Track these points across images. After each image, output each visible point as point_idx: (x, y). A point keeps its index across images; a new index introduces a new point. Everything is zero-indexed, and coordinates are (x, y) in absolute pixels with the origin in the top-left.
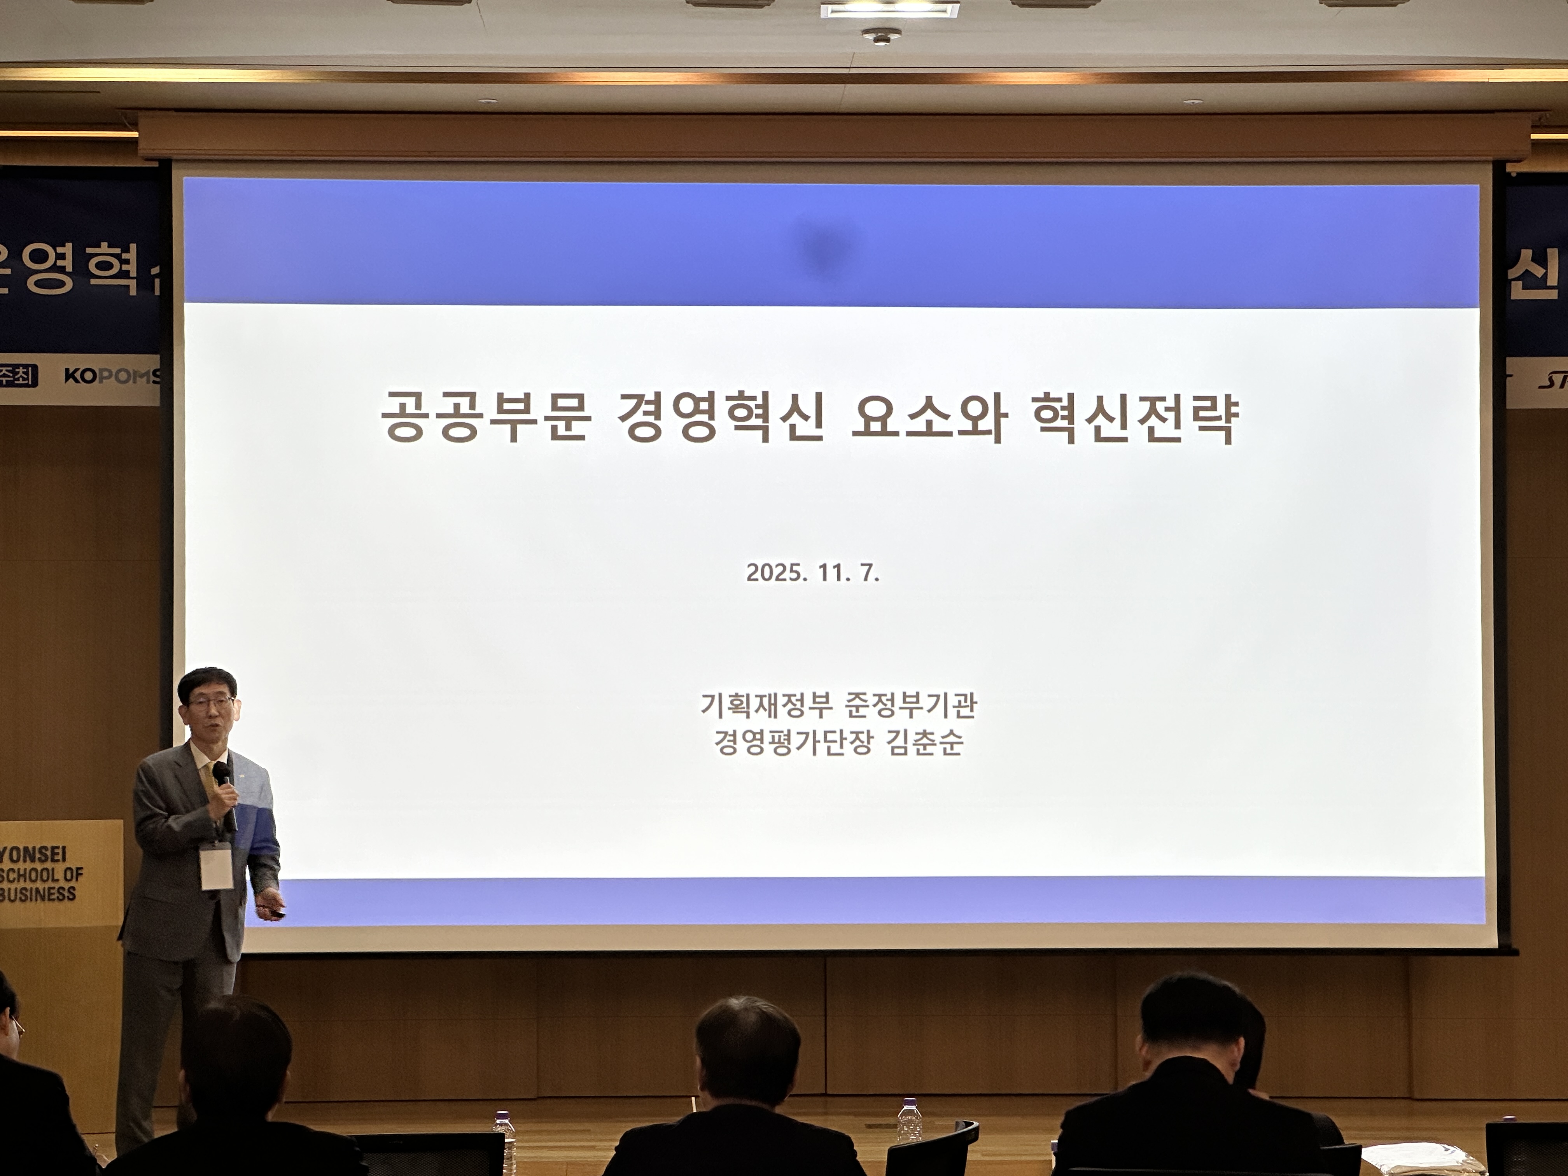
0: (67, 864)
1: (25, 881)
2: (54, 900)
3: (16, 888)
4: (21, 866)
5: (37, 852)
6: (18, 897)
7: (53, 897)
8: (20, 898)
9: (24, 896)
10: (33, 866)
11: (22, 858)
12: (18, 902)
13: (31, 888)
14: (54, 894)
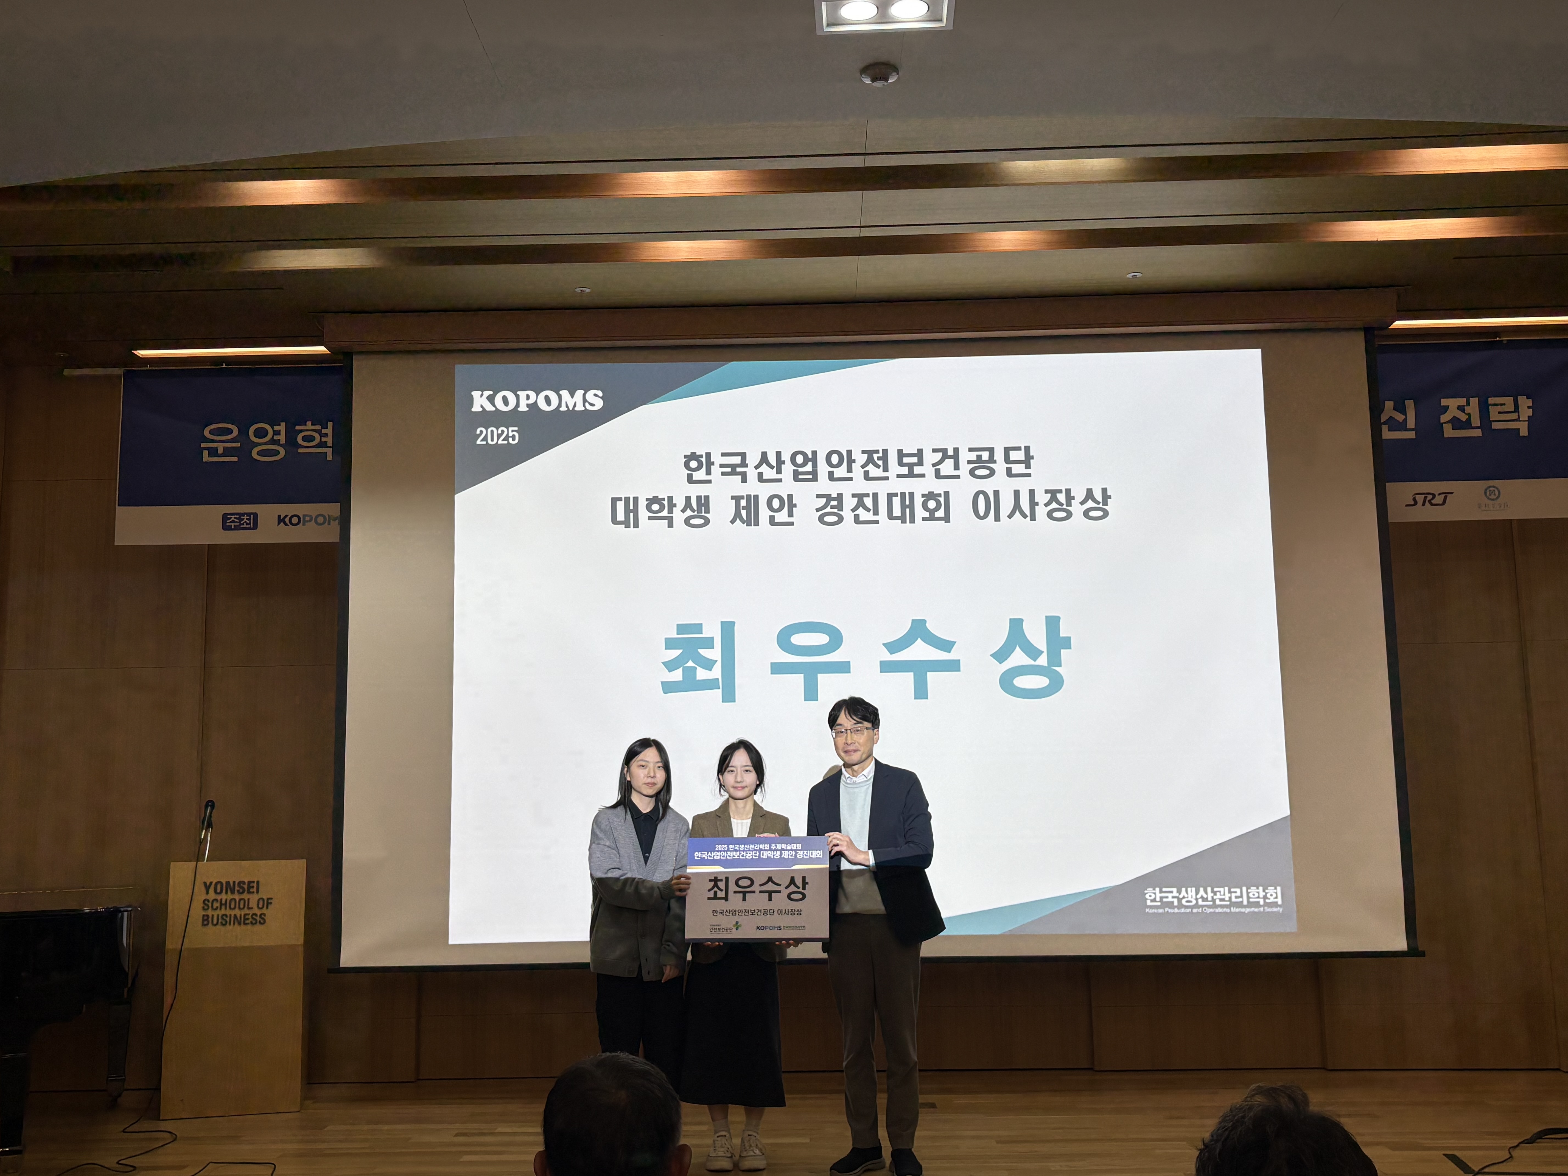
0: (260, 896)
1: (226, 908)
2: (248, 924)
3: (218, 915)
4: (224, 896)
5: (236, 885)
6: (220, 921)
7: (247, 922)
8: (221, 922)
9: (224, 921)
10: (232, 897)
11: (224, 891)
12: (219, 927)
13: (230, 915)
14: (248, 919)
